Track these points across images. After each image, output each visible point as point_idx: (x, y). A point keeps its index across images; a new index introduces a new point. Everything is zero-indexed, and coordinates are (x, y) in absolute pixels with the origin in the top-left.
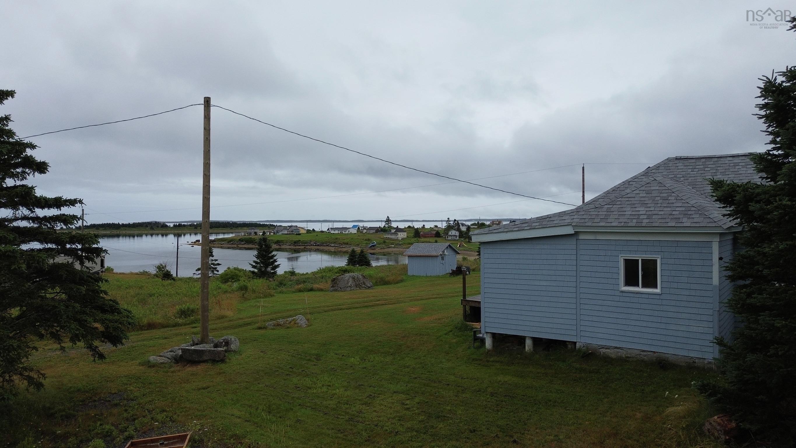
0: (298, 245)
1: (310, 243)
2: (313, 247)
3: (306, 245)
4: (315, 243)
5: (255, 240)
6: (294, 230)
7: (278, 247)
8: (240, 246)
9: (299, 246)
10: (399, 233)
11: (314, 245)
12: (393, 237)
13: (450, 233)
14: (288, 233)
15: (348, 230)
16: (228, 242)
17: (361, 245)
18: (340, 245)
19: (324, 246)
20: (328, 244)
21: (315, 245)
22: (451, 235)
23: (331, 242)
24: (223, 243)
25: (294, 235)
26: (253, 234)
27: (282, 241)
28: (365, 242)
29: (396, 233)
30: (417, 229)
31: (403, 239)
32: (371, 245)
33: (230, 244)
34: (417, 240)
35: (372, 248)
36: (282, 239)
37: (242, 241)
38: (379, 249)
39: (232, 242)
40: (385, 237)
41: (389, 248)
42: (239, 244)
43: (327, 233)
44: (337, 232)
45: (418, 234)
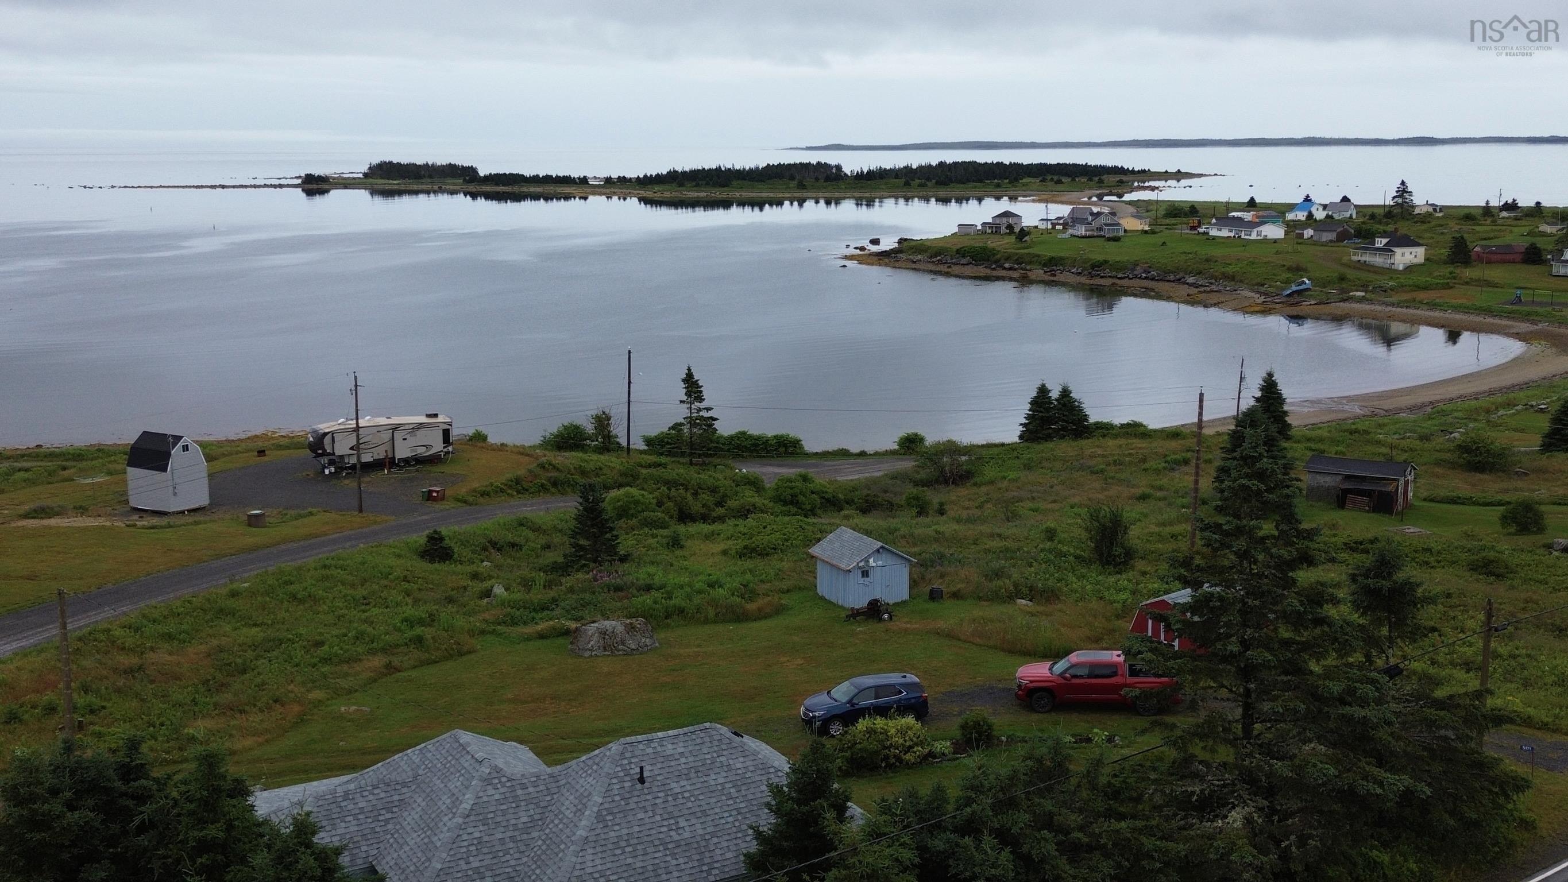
0: (1099, 275)
1: (1133, 270)
2: (1136, 283)
4: (1145, 272)
5: (994, 255)
6: (1105, 224)
7: (1047, 277)
8: (956, 269)
9: (1102, 277)
10: (1398, 251)
11: (1144, 275)
12: (1378, 260)
13: (1566, 255)
14: (1088, 233)
15: (1255, 230)
16: (931, 257)
17: (1270, 286)
18: (1213, 281)
19: (1168, 281)
20: (1181, 275)
21: (1146, 278)
23: (1190, 269)
24: (919, 257)
25: (1100, 242)
26: (1003, 230)
27: (1061, 259)
28: (1285, 276)
29: (1387, 250)
30: (1462, 237)
31: (1410, 269)
32: (1294, 288)
33: (933, 262)
34: (1451, 273)
35: (1292, 300)
36: (1062, 255)
37: (964, 256)
38: (1313, 302)
39: (939, 258)
40: (1355, 258)
41: (1343, 300)
42: (954, 264)
43: (1198, 237)
44: (1225, 233)
45: (1461, 255)
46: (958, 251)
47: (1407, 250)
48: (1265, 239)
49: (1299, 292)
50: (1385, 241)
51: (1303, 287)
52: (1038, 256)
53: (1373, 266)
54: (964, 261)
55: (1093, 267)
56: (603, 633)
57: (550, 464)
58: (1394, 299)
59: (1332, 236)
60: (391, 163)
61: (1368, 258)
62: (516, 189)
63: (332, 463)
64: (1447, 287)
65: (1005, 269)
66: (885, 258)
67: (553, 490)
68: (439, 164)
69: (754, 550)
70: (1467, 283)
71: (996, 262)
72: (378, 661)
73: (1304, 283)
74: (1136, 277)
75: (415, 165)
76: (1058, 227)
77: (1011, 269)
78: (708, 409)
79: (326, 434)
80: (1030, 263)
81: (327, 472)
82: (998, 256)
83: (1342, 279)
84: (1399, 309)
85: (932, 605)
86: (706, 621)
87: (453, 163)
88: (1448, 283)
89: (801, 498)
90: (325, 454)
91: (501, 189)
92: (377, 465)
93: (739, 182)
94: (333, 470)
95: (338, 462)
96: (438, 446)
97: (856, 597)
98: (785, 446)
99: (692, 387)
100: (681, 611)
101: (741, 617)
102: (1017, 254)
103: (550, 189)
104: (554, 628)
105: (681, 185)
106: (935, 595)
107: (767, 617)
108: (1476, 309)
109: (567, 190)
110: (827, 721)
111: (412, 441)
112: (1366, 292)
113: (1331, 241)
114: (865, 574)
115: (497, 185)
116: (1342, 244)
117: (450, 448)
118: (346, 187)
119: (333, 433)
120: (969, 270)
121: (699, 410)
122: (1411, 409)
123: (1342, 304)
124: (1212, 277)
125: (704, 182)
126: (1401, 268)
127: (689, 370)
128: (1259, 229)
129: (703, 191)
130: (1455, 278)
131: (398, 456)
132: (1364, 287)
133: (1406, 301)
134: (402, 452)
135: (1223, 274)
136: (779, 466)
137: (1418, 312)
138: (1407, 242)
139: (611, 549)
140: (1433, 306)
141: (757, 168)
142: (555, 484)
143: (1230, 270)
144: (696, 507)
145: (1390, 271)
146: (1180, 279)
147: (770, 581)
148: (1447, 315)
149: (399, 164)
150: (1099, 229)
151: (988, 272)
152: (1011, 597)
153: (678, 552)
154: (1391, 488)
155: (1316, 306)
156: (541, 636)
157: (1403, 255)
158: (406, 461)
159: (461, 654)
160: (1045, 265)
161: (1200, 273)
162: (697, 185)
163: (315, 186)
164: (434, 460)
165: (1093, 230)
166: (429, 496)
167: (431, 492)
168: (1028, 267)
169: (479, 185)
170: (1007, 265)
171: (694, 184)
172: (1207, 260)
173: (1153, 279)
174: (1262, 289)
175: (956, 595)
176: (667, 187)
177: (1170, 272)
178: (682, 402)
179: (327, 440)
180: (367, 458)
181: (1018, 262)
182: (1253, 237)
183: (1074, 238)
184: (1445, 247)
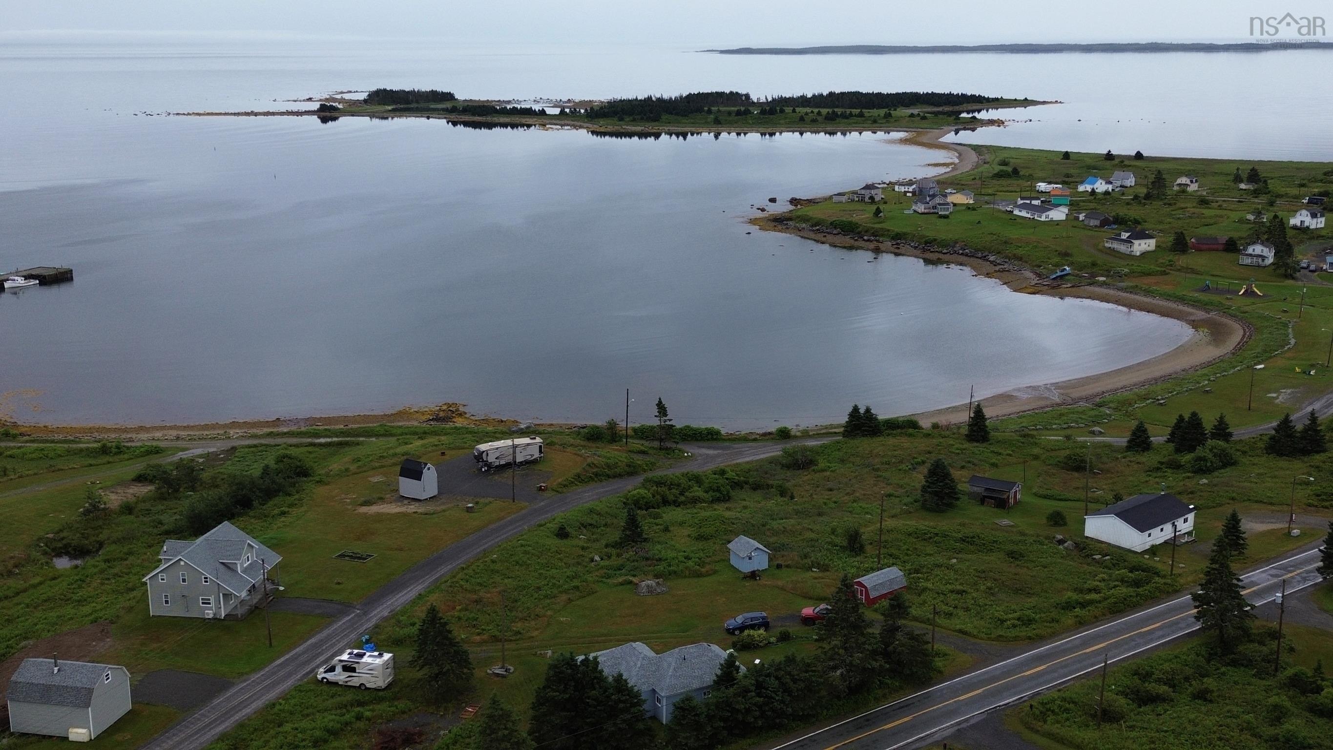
0: (929, 249)
1: (954, 247)
2: (955, 258)
3: (945, 251)
5: (857, 228)
6: (940, 204)
7: (892, 249)
8: (830, 238)
9: (931, 252)
10: (1136, 242)
11: (961, 252)
12: (1122, 248)
13: (1250, 250)
14: (926, 211)
15: (1044, 214)
16: (812, 226)
17: (1044, 269)
18: (1007, 261)
19: (978, 257)
20: (986, 253)
22: (1251, 255)
23: (993, 249)
24: (804, 225)
25: (933, 218)
26: (867, 199)
27: (905, 234)
28: (1056, 260)
29: (1129, 241)
30: (1182, 233)
31: (1144, 254)
32: (1059, 274)
33: (813, 231)
34: (1170, 261)
35: (1055, 284)
36: (904, 230)
37: (835, 228)
38: (1069, 285)
39: (818, 227)
40: (1107, 245)
41: (1090, 284)
42: (828, 233)
43: (1004, 216)
44: (1024, 214)
45: (1180, 245)
46: (831, 224)
47: (1143, 242)
48: (1052, 221)
49: (1061, 277)
50: (1127, 234)
51: (1064, 273)
52: (888, 230)
53: (1119, 252)
54: (835, 232)
55: (926, 243)
56: (648, 586)
57: (593, 464)
58: (1123, 284)
59: (1097, 223)
60: (385, 90)
61: (1116, 245)
62: (489, 119)
63: (486, 465)
64: (1164, 273)
65: (864, 240)
66: (779, 222)
67: (596, 479)
68: (423, 90)
69: (702, 537)
70: (1179, 270)
71: (859, 233)
72: (564, 597)
73: (1065, 269)
74: (955, 252)
75: (404, 91)
76: (908, 194)
77: (868, 240)
78: (670, 420)
79: (484, 452)
80: (882, 235)
81: (483, 470)
82: (860, 229)
83: (1094, 264)
84: (1125, 294)
85: (777, 571)
86: (685, 577)
87: (434, 89)
88: (1165, 271)
89: (722, 488)
90: (483, 461)
91: (477, 119)
92: (508, 465)
93: (667, 116)
94: (486, 468)
95: (489, 465)
96: (537, 455)
97: (746, 567)
98: (712, 435)
99: (662, 409)
100: (675, 572)
101: (699, 575)
102: (873, 228)
103: (516, 119)
104: (625, 580)
105: (621, 119)
106: (779, 566)
107: (710, 575)
108: (1175, 297)
109: (529, 121)
110: (734, 629)
111: (525, 453)
112: (1107, 276)
113: (1096, 226)
114: (750, 558)
115: (474, 115)
116: (1103, 229)
117: (542, 455)
118: (353, 115)
119: (487, 451)
120: (839, 239)
121: (665, 421)
122: (1087, 399)
123: (1088, 287)
124: (1006, 257)
125: (639, 117)
126: (1138, 254)
127: (660, 399)
128: (1048, 213)
129: (638, 126)
130: (1171, 265)
131: (517, 461)
132: (1107, 273)
133: (1132, 287)
134: (519, 459)
135: (1014, 255)
136: (709, 448)
137: (1137, 297)
138: (1143, 236)
139: (640, 535)
140: (1148, 292)
141: (681, 97)
142: (596, 475)
143: (1020, 252)
144: (671, 498)
145: (1130, 257)
146: (985, 257)
147: (710, 557)
148: (1154, 302)
149: (391, 91)
150: (934, 207)
151: (852, 241)
152: (810, 569)
153: (668, 534)
154: (1005, 497)
155: (1070, 289)
156: (621, 584)
157: (1140, 245)
158: (521, 462)
159: (593, 593)
160: (893, 238)
161: (999, 253)
162: (634, 120)
163: (328, 114)
164: (534, 462)
165: (930, 208)
166: (540, 489)
167: (541, 486)
168: (881, 239)
169: (459, 115)
170: (865, 238)
171: (631, 118)
172: (1006, 242)
173: (967, 255)
174: (1038, 271)
175: (788, 566)
176: (609, 121)
177: (977, 250)
178: (656, 416)
179: (484, 455)
180: (503, 462)
181: (874, 235)
182: (1043, 219)
183: (916, 214)
184: (1170, 239)
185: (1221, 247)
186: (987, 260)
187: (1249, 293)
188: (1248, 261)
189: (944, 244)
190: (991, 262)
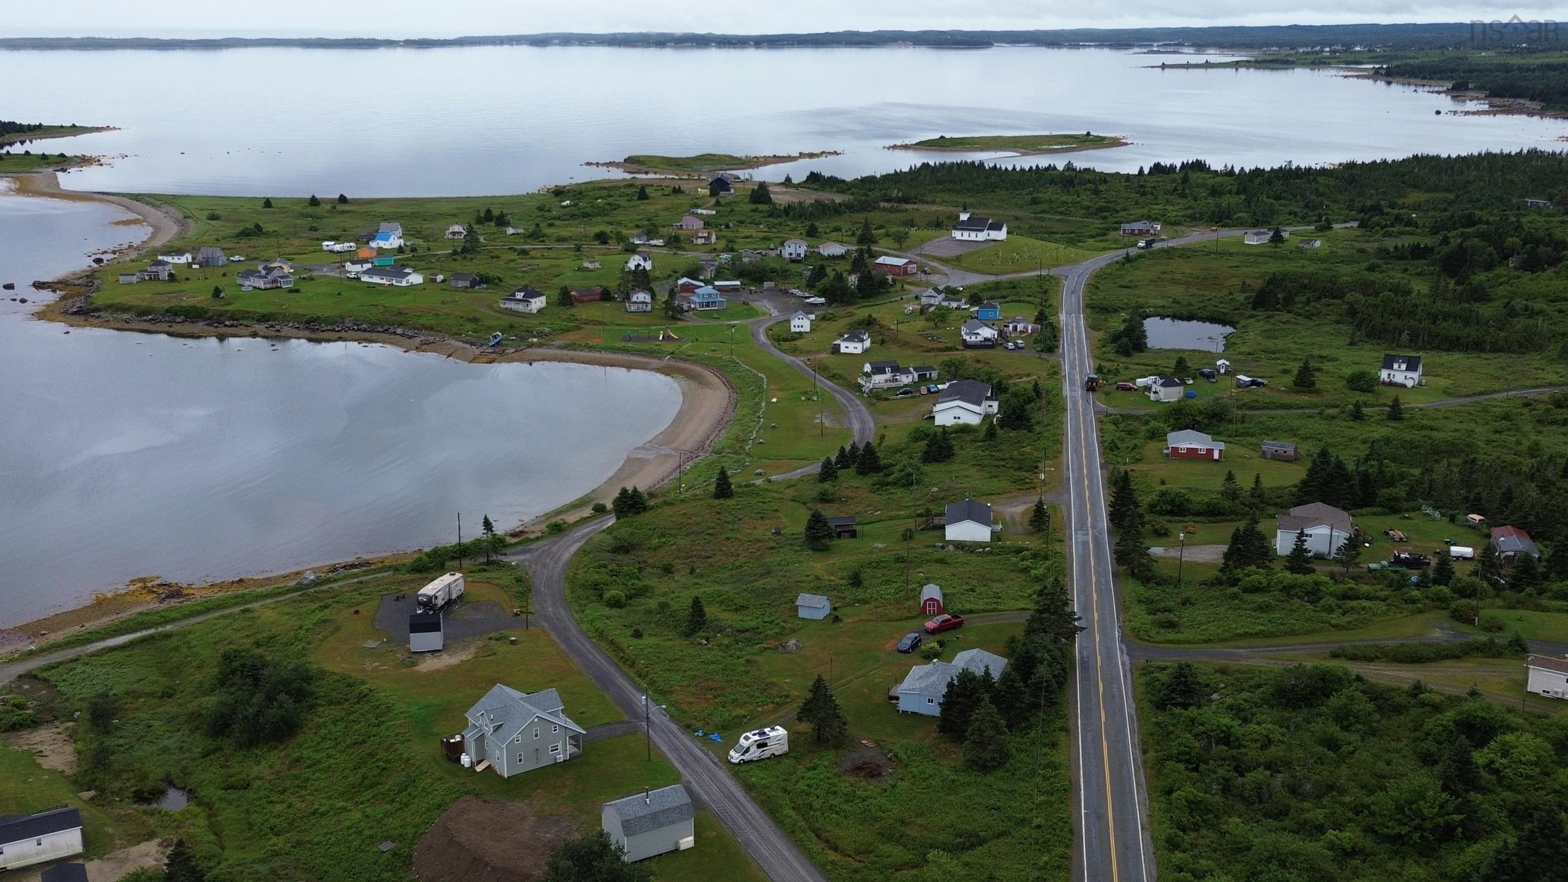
1: (344, 323)
4: (355, 324)
5: (205, 312)
6: (280, 277)
9: (322, 331)
10: (531, 301)
11: (356, 328)
12: (520, 307)
13: (634, 298)
14: (268, 286)
16: (139, 316)
17: (467, 336)
18: (417, 331)
22: (636, 302)
23: (390, 321)
24: (125, 315)
25: (286, 293)
26: (163, 277)
27: (273, 314)
29: (525, 300)
31: (541, 312)
32: (494, 340)
33: (145, 321)
35: (497, 349)
36: (265, 310)
37: (176, 314)
39: (149, 317)
40: (501, 306)
42: (168, 322)
43: (353, 283)
44: (376, 280)
45: (565, 299)
46: (167, 311)
47: (537, 300)
48: (412, 285)
49: (498, 343)
50: (522, 294)
51: (499, 338)
52: (248, 312)
53: (517, 312)
54: (179, 319)
55: (308, 322)
58: (557, 343)
59: (466, 283)
61: (512, 306)
63: (430, 609)
64: (579, 328)
65: (226, 326)
66: (83, 315)
70: (587, 323)
73: (496, 335)
74: (348, 329)
77: (232, 326)
80: (245, 318)
82: (210, 314)
83: (512, 327)
84: (570, 352)
88: (578, 325)
90: (429, 605)
94: (432, 612)
95: (433, 608)
96: (462, 589)
99: (487, 524)
102: (226, 311)
108: (617, 349)
110: (908, 649)
112: (536, 337)
113: (468, 287)
116: (479, 290)
120: (187, 328)
122: (700, 449)
124: (415, 328)
126: (534, 312)
127: (487, 518)
128: (408, 278)
130: (577, 320)
131: (452, 598)
134: (454, 596)
135: (422, 325)
137: (582, 353)
138: (535, 294)
140: (591, 348)
145: (530, 315)
146: (389, 330)
148: (605, 356)
150: (275, 281)
151: (211, 329)
154: (854, 528)
157: (534, 303)
160: (261, 320)
161: (401, 324)
165: (270, 283)
168: (247, 323)
170: (227, 323)
173: (365, 331)
174: (465, 339)
175: (838, 608)
177: (374, 324)
178: (482, 530)
181: (231, 318)
182: (404, 284)
183: (257, 291)
184: (555, 294)
185: (598, 297)
186: (395, 333)
187: (667, 338)
188: (633, 308)
189: (330, 321)
190: (401, 335)
